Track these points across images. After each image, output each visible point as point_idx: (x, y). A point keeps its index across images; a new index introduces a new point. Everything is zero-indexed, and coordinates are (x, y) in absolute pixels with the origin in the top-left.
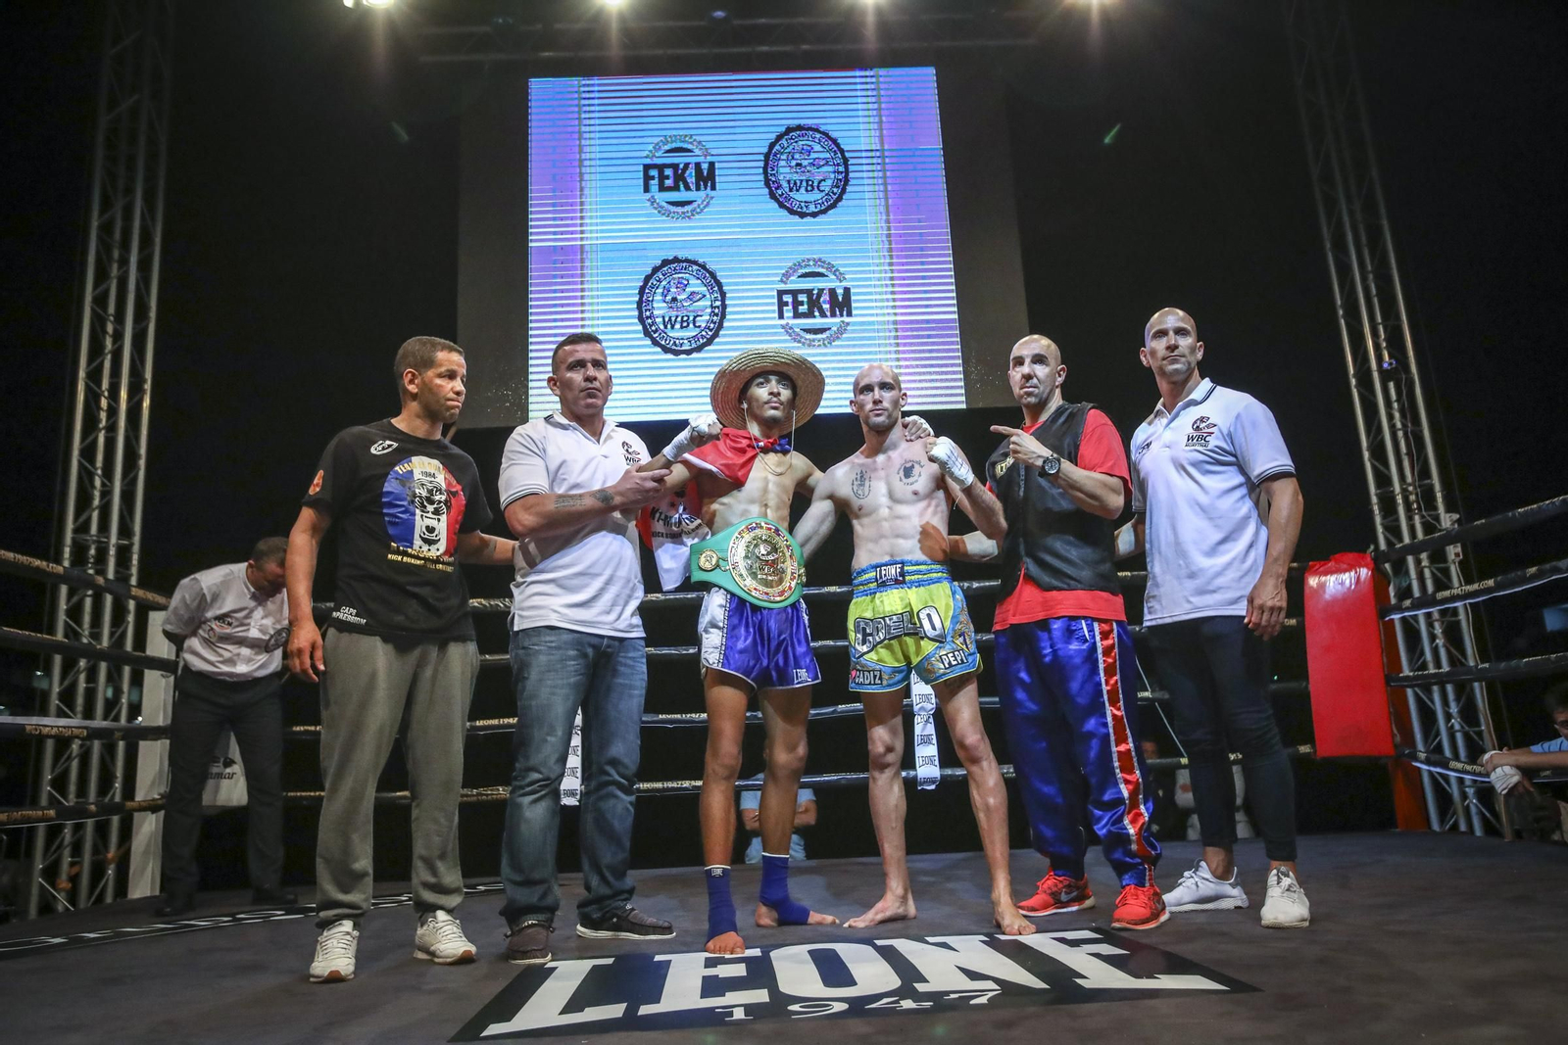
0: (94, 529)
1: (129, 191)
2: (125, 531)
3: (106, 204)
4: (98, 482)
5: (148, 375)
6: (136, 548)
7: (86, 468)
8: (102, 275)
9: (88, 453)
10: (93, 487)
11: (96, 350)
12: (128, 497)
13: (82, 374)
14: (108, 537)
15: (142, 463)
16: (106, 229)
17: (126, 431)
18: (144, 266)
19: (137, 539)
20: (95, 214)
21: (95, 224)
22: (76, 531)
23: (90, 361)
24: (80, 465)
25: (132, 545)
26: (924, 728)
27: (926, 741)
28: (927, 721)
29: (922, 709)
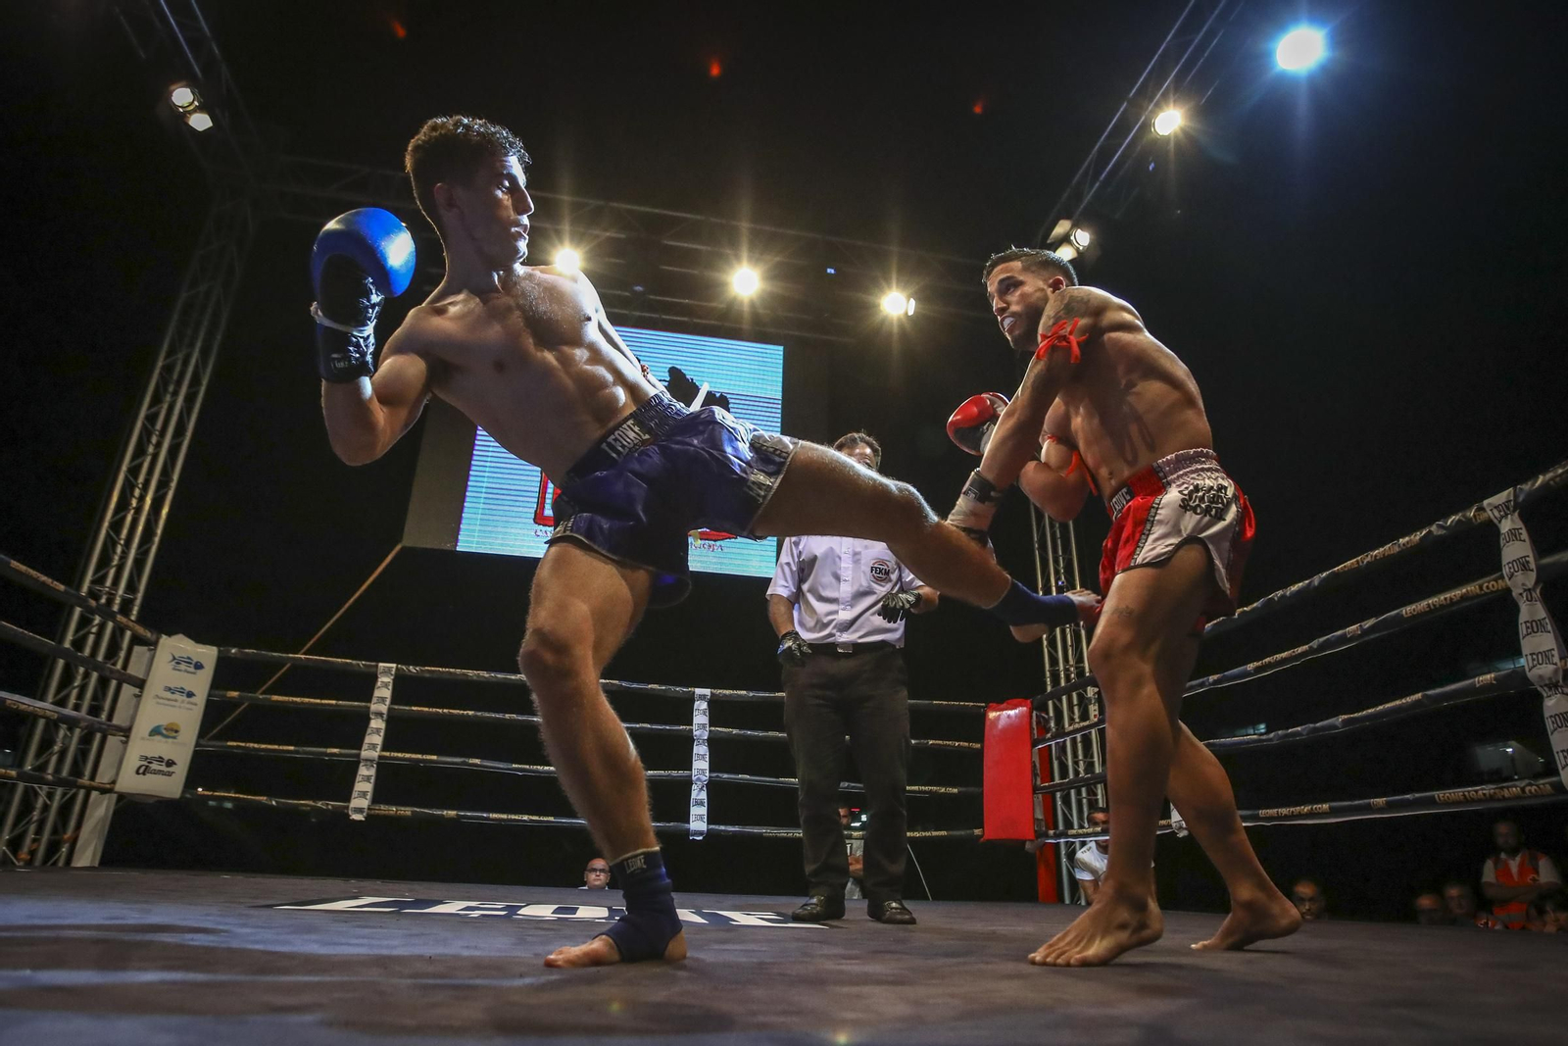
0: (108, 583)
1: (192, 345)
2: (132, 587)
3: (171, 353)
4: (119, 549)
5: (176, 477)
6: (138, 602)
7: (112, 538)
8: (157, 400)
9: (116, 526)
10: (115, 552)
11: (140, 452)
12: (139, 563)
13: (124, 468)
14: (116, 590)
15: (157, 540)
16: (168, 369)
17: (149, 514)
18: (190, 399)
19: (140, 596)
20: (162, 355)
21: (160, 364)
22: (93, 582)
23: (133, 459)
24: (108, 534)
25: (135, 599)
26: (698, 795)
27: (700, 803)
28: (701, 789)
29: (699, 779)
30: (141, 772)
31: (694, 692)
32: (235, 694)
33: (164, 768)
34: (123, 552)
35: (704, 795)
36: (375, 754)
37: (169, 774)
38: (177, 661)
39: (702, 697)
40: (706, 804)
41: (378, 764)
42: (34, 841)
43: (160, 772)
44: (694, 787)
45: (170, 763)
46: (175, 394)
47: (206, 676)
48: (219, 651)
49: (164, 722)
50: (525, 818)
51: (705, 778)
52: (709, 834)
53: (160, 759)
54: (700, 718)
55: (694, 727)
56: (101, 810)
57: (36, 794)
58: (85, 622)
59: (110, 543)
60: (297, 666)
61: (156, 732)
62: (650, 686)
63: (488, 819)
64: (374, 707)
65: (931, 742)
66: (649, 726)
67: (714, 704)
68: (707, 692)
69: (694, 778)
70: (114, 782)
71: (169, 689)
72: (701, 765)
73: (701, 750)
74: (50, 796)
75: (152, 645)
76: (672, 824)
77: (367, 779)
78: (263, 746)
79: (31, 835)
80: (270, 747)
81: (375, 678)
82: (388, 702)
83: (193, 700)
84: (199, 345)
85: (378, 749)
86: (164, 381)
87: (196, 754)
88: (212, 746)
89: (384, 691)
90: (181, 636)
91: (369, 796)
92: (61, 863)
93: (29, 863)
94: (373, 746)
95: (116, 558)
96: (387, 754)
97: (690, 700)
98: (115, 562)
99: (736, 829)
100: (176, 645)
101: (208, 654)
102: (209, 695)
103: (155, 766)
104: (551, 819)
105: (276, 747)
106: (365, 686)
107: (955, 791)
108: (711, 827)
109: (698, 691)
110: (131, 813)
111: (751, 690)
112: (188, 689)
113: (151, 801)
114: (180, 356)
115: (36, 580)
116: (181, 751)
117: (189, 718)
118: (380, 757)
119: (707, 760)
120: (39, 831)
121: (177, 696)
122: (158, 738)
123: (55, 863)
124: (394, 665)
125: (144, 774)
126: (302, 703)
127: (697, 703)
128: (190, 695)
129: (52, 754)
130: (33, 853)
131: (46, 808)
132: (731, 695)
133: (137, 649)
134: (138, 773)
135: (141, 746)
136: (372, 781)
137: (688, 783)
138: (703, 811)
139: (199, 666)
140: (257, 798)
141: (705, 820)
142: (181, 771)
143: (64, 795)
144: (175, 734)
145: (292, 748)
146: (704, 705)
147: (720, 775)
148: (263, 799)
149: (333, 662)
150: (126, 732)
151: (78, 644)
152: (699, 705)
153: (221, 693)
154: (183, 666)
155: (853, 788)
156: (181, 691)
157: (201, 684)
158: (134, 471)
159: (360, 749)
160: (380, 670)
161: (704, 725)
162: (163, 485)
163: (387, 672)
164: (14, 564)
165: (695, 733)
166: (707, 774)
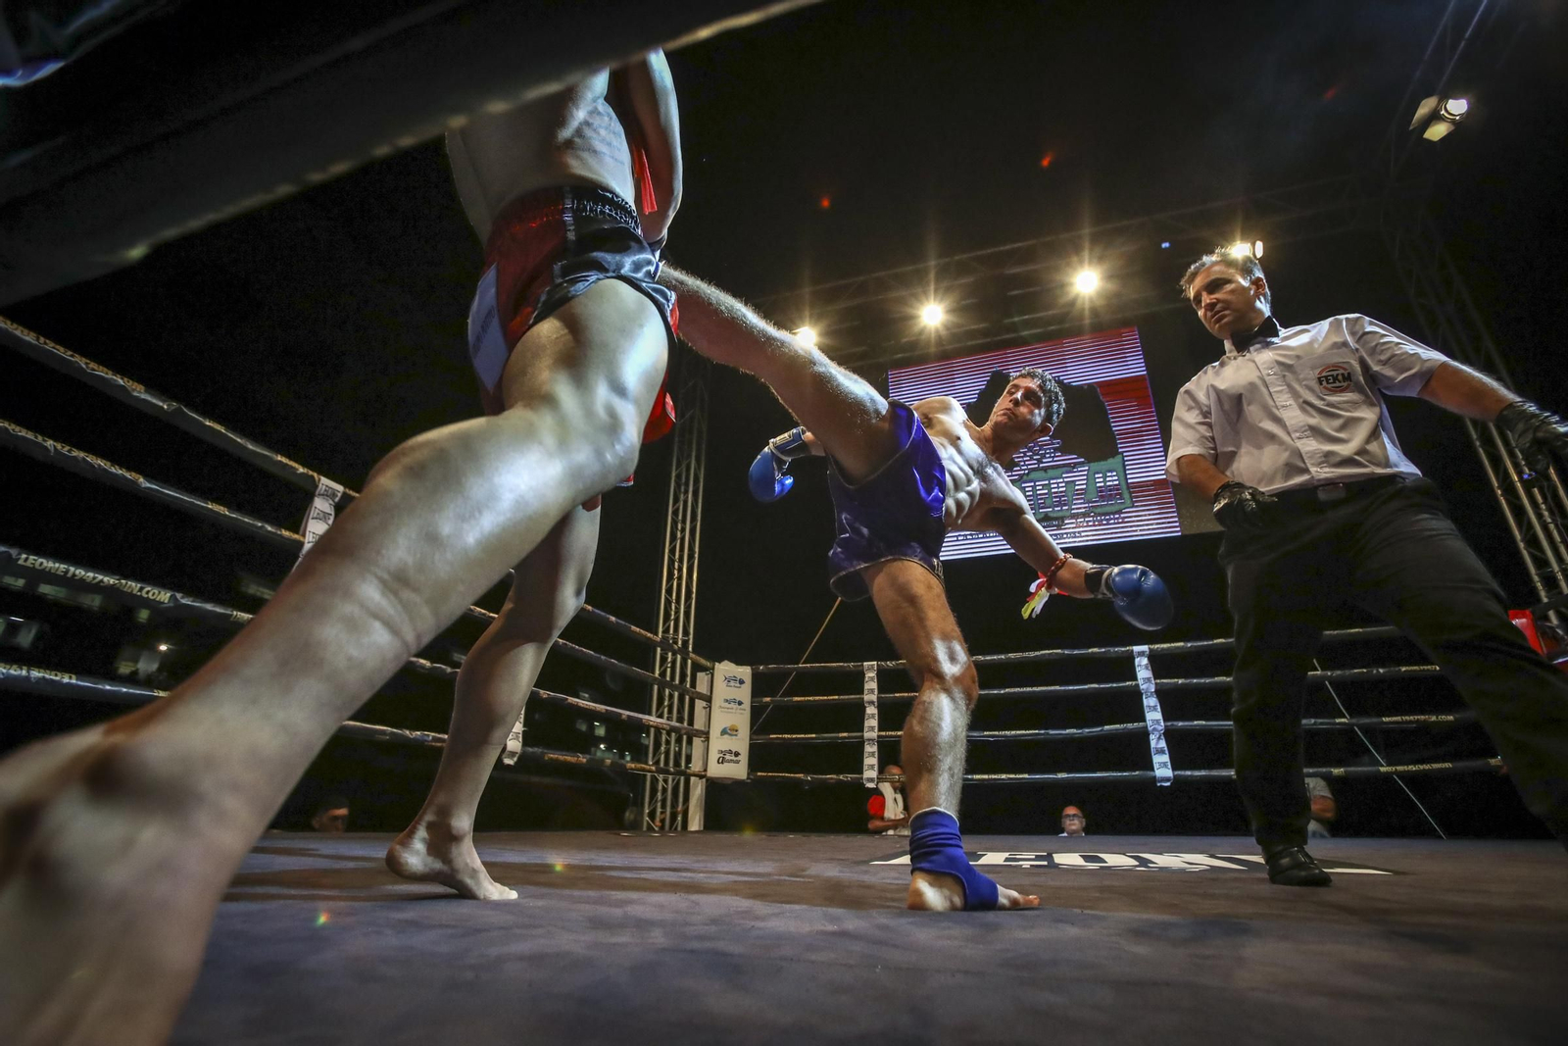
0: (671, 632)
1: (689, 456)
2: (686, 633)
3: (679, 465)
4: (673, 606)
5: (697, 550)
6: (691, 641)
7: (668, 600)
8: (676, 500)
9: (669, 591)
10: (671, 609)
11: (673, 538)
13: (667, 551)
14: (678, 635)
15: (694, 596)
19: (691, 637)
20: (674, 467)
21: (674, 474)
22: (663, 632)
23: (670, 544)
24: (666, 598)
25: (689, 640)
26: (1157, 743)
27: (1161, 752)
28: (1159, 738)
29: (1154, 729)
30: (721, 761)
31: (1132, 651)
32: (768, 699)
33: (733, 758)
34: (676, 608)
35: (1163, 744)
36: (874, 735)
37: (738, 762)
38: (728, 680)
39: (1142, 654)
40: (1167, 752)
41: (878, 742)
42: (662, 813)
43: (731, 761)
44: (1152, 737)
45: (737, 754)
46: (686, 492)
47: (747, 688)
48: (752, 669)
49: (728, 724)
50: (1004, 776)
51: (1162, 725)
52: (1176, 780)
53: (730, 752)
54: (1143, 672)
55: (1140, 682)
56: (698, 790)
57: (657, 780)
58: (664, 659)
59: (668, 602)
60: (802, 674)
61: (724, 732)
62: (1090, 650)
63: (972, 780)
64: (867, 697)
65: (1404, 669)
66: (1096, 686)
67: (1153, 658)
68: (1145, 648)
69: (1150, 729)
70: (705, 770)
71: (727, 701)
72: (1154, 716)
73: (1150, 701)
74: (666, 781)
75: (710, 671)
76: (1137, 773)
77: (872, 754)
78: (794, 736)
79: (659, 810)
80: (799, 736)
81: (863, 675)
82: (876, 693)
83: (742, 706)
84: (694, 454)
85: (876, 730)
86: (678, 486)
87: (752, 746)
88: (761, 740)
89: (871, 684)
90: (726, 662)
91: (876, 768)
92: (679, 828)
93: (662, 828)
94: (872, 729)
95: (673, 613)
96: (883, 733)
97: (1130, 659)
98: (673, 617)
99: (1203, 773)
100: (725, 668)
101: (745, 672)
102: (752, 703)
103: (728, 757)
104: (1026, 776)
105: (803, 736)
106: (856, 682)
107: (1451, 718)
108: (1176, 773)
109: (1136, 649)
110: (717, 789)
111: (1189, 641)
112: (738, 699)
113: (730, 782)
114: (684, 467)
115: (645, 637)
116: (741, 743)
117: (742, 719)
118: (879, 736)
119: (1159, 710)
120: (664, 806)
121: (732, 705)
122: (726, 736)
123: (676, 829)
124: (875, 663)
125: (722, 763)
126: (815, 701)
127: (1137, 660)
128: (740, 703)
129: (660, 754)
130: (663, 821)
131: (665, 790)
132: (1168, 648)
133: (700, 675)
134: (719, 763)
135: (718, 743)
136: (876, 755)
137: (1145, 734)
138: (1166, 758)
139: (742, 682)
140: (797, 775)
141: (1170, 766)
142: (744, 758)
143: (673, 780)
144: (735, 733)
145: (814, 736)
146: (1145, 661)
147: (1175, 723)
148: (801, 775)
149: (832, 667)
150: (706, 735)
151: (663, 674)
152: (1140, 661)
153: (759, 699)
154: (732, 683)
155: (1321, 724)
156: (734, 701)
157: (745, 693)
158: (672, 551)
159: (863, 731)
160: (866, 668)
161: (1149, 679)
162: (691, 557)
163: (871, 668)
164: (633, 628)
165: (1141, 687)
166: (1162, 724)
